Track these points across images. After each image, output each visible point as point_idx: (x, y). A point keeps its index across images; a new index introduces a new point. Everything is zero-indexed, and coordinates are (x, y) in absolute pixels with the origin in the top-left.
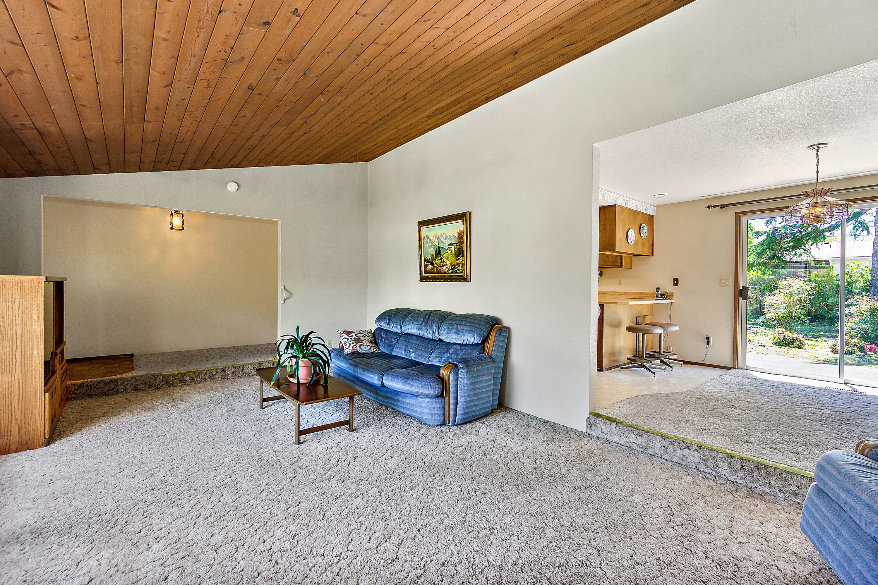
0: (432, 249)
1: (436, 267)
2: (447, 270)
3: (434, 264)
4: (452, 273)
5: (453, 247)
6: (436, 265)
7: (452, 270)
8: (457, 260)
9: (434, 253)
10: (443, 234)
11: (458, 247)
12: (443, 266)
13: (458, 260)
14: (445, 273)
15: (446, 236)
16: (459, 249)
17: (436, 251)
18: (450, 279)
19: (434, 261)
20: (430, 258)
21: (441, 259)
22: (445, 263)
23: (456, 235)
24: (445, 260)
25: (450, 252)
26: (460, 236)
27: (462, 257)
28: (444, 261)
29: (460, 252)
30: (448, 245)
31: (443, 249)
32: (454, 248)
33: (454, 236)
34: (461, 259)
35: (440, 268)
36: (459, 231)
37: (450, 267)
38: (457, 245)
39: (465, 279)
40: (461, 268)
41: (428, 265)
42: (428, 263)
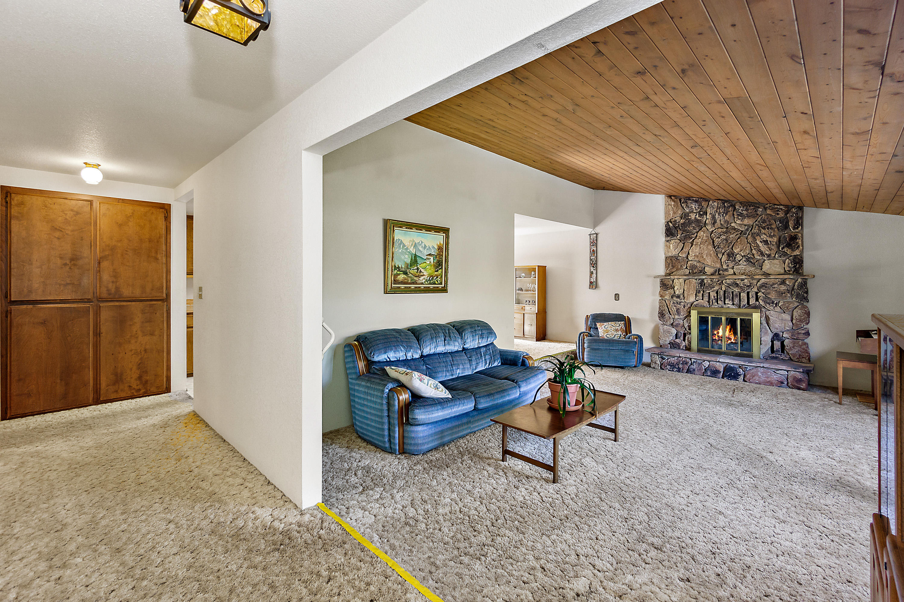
0: (407, 256)
1: (411, 277)
2: (424, 281)
3: (409, 273)
4: (430, 284)
5: (432, 258)
6: (410, 275)
7: (430, 281)
8: (435, 271)
9: (409, 261)
10: (422, 242)
11: (438, 259)
12: (419, 276)
13: (437, 271)
14: (422, 284)
15: (425, 245)
16: (438, 261)
17: (412, 259)
18: (427, 290)
19: (408, 270)
20: (403, 266)
21: (418, 269)
22: (422, 274)
23: (436, 247)
24: (422, 270)
25: (429, 262)
26: (440, 248)
27: (441, 269)
28: (421, 271)
29: (440, 264)
30: (427, 255)
31: (420, 258)
32: (434, 259)
33: (433, 247)
34: (440, 271)
35: (415, 278)
36: (439, 244)
37: (428, 278)
38: (436, 257)
39: (444, 290)
40: (439, 280)
41: (399, 274)
42: (399, 272)
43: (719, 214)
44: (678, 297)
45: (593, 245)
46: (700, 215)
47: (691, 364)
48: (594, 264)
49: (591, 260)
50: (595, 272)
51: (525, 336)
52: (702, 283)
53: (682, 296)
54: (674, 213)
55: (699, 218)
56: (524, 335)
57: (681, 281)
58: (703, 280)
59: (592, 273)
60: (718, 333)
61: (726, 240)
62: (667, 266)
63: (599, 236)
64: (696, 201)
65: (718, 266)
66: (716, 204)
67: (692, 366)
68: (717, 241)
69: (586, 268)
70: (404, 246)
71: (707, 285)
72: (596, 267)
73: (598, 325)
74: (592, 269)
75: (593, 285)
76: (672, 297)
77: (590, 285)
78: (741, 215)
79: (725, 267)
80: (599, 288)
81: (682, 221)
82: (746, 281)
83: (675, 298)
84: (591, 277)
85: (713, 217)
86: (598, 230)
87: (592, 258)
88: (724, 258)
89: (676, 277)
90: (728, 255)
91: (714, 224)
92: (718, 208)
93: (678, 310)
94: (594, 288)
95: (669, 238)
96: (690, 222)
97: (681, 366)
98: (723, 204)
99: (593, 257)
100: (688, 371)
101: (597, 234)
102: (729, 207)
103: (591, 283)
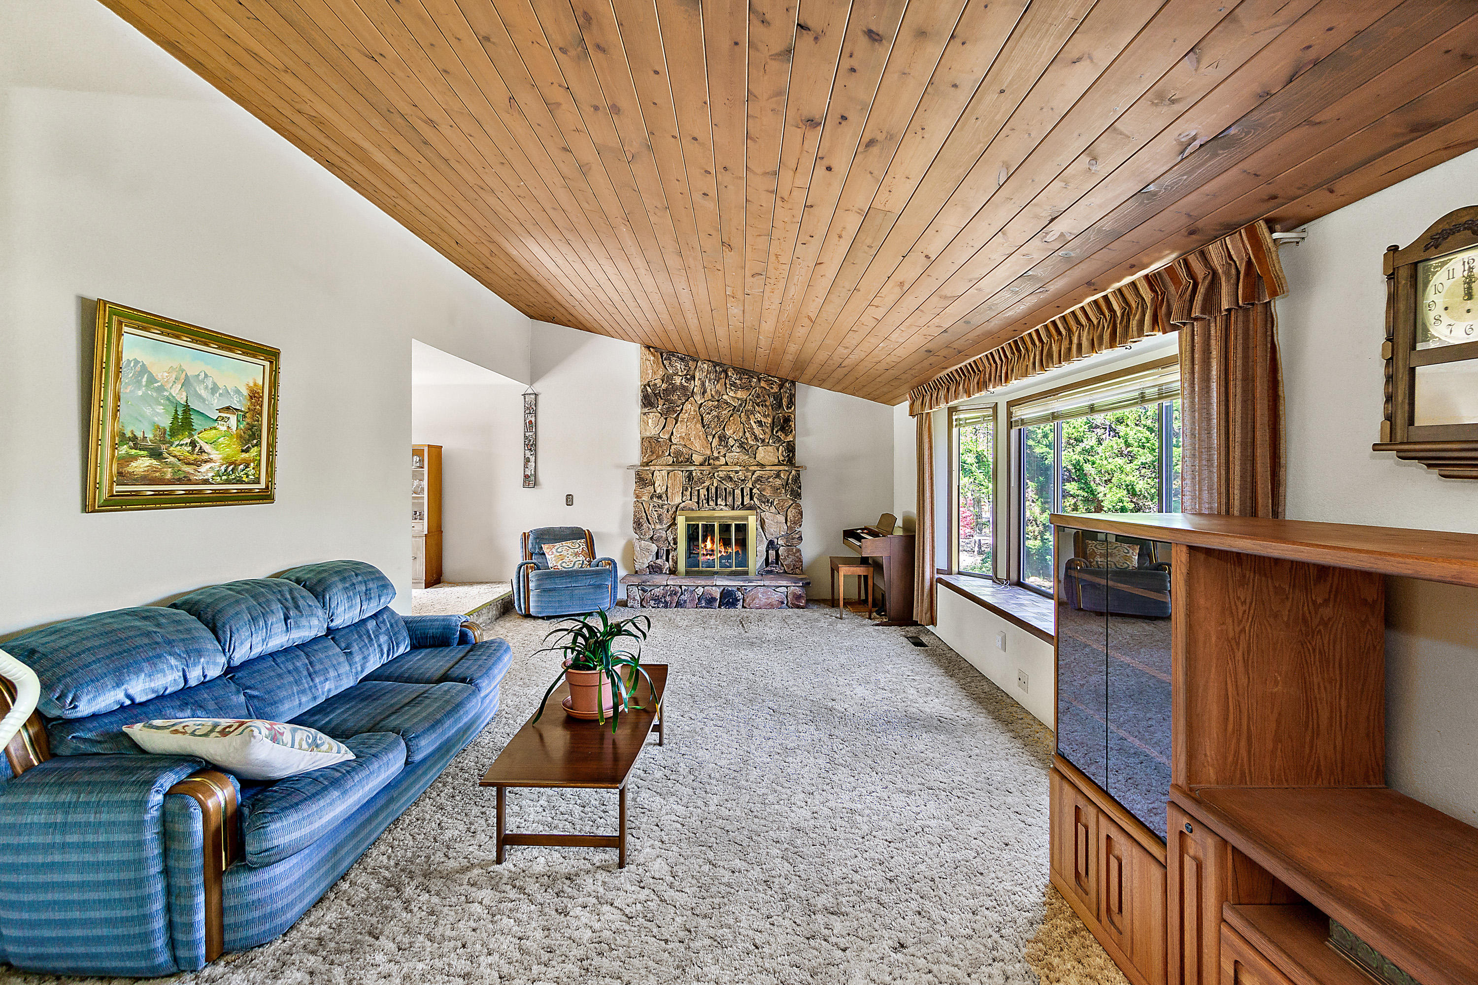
0: (160, 409)
1: (172, 466)
2: (210, 475)
3: (166, 455)
4: (228, 482)
5: (233, 419)
6: (171, 459)
7: (229, 475)
8: (243, 451)
9: (166, 422)
10: (206, 376)
11: (248, 420)
12: (197, 464)
13: (246, 451)
14: (206, 482)
15: (215, 384)
16: (250, 427)
17: (175, 418)
18: (221, 499)
19: (163, 447)
20: (149, 436)
21: (193, 444)
22: (205, 457)
23: (245, 392)
24: (207, 448)
25: (225, 428)
26: (255, 396)
27: (256, 445)
28: (202, 451)
29: (254, 434)
30: (220, 410)
31: (201, 417)
32: (238, 421)
33: (238, 392)
34: (254, 451)
35: (186, 468)
36: (251, 384)
37: (223, 468)
38: (244, 416)
39: (266, 496)
40: (253, 472)
41: (135, 458)
42: (133, 452)
43: (710, 380)
44: (660, 497)
45: (531, 414)
46: (687, 380)
47: (682, 594)
48: (531, 445)
49: (526, 437)
50: (532, 459)
52: (690, 477)
53: (664, 496)
54: (654, 373)
55: (686, 384)
57: (664, 473)
58: (691, 472)
59: (527, 460)
61: (718, 417)
62: (644, 452)
63: (540, 398)
64: (682, 359)
65: (708, 452)
66: (705, 366)
67: (683, 597)
68: (707, 418)
69: (518, 451)
70: (152, 380)
71: (695, 479)
72: (535, 451)
73: (545, 548)
74: (528, 453)
75: (530, 481)
76: (652, 498)
77: (524, 481)
78: (733, 384)
79: (716, 454)
80: (540, 485)
81: (664, 386)
82: (740, 473)
83: (655, 499)
84: (526, 467)
85: (703, 384)
86: (538, 387)
87: (527, 434)
88: (715, 442)
89: (657, 468)
90: (719, 437)
91: (703, 394)
92: (708, 372)
93: (659, 516)
94: (531, 485)
95: (646, 410)
96: (673, 389)
97: (668, 599)
98: (715, 367)
99: (531, 434)
100: (679, 605)
101: (536, 395)
102: (721, 373)
103: (526, 477)
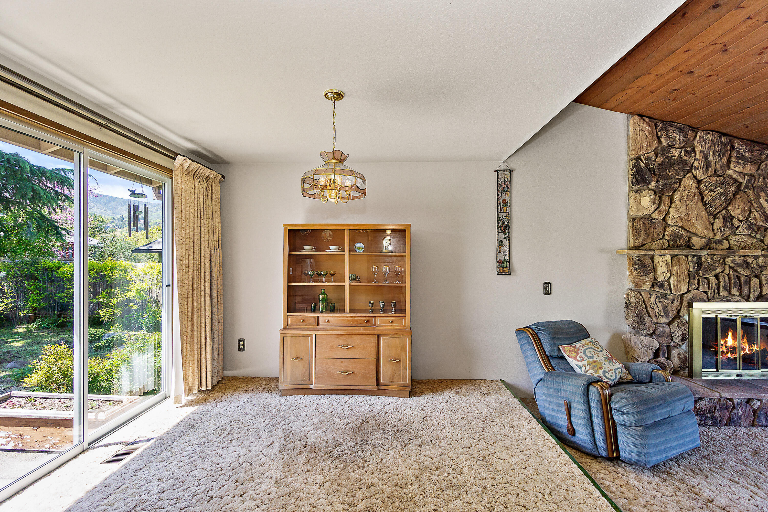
43: (714, 153)
44: (661, 286)
45: (504, 192)
46: (687, 153)
47: (734, 407)
48: (505, 226)
49: (499, 218)
50: (506, 242)
51: (382, 387)
52: (699, 264)
53: (666, 284)
54: (649, 145)
55: (685, 158)
56: (378, 384)
57: (668, 258)
58: (699, 257)
59: (500, 244)
60: (726, 342)
61: (724, 194)
62: (636, 234)
63: (514, 174)
64: (681, 129)
65: (711, 235)
66: (710, 136)
67: (735, 412)
68: (708, 196)
69: (490, 233)
71: (705, 265)
72: (509, 233)
73: (565, 351)
74: (501, 236)
75: (505, 267)
76: (653, 286)
77: (498, 267)
78: (742, 157)
79: (718, 237)
81: (659, 160)
82: (761, 259)
83: (656, 289)
84: (498, 251)
85: (706, 158)
86: (512, 163)
87: (501, 215)
88: (718, 223)
89: (657, 252)
90: (724, 218)
91: (707, 168)
92: (713, 144)
93: (665, 308)
94: (507, 272)
95: (637, 187)
96: (669, 163)
97: (717, 414)
98: (721, 138)
99: (504, 214)
100: (730, 422)
101: (511, 171)
102: (727, 144)
103: (500, 263)
